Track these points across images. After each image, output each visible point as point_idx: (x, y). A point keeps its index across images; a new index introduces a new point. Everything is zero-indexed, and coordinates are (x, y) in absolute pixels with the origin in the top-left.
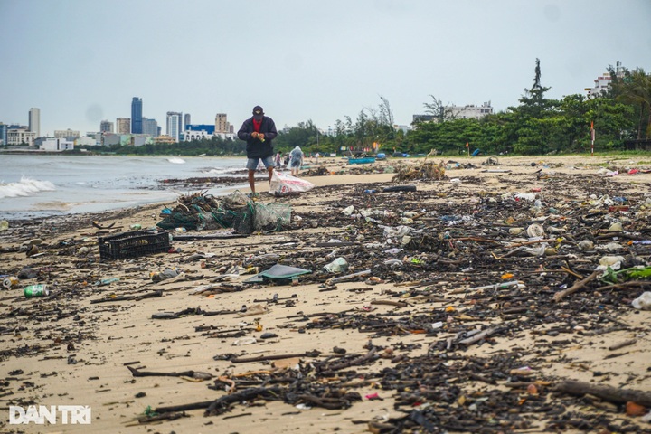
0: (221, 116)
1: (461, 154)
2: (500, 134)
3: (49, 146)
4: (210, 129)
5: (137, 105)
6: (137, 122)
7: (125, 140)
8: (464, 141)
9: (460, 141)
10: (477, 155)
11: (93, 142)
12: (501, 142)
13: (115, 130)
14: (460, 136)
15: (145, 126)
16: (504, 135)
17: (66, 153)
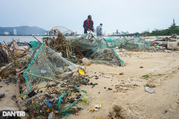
0: (127, 32)
1: (159, 36)
2: (166, 32)
3: (106, 35)
4: (126, 33)
5: (117, 30)
6: (117, 33)
7: (115, 35)
8: (160, 34)
9: (159, 34)
10: (162, 36)
11: (111, 35)
12: (166, 34)
13: (115, 33)
14: (159, 33)
15: (118, 33)
16: (167, 32)
17: (108, 36)
